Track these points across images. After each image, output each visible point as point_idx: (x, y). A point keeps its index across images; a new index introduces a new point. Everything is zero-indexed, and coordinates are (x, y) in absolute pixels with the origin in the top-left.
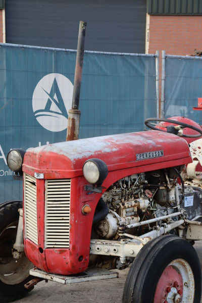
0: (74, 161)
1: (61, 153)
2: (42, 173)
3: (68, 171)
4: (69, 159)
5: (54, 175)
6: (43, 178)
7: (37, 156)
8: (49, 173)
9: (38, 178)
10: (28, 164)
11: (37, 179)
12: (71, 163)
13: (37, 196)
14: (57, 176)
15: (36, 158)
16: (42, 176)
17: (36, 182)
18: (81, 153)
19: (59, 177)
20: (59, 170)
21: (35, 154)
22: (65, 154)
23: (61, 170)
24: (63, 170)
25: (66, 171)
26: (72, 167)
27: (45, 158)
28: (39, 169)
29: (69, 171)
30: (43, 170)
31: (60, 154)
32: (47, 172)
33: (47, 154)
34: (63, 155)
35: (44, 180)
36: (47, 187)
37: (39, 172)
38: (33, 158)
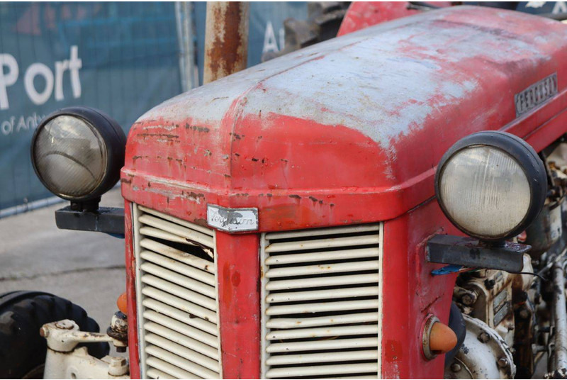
0: (394, 150)
1: (330, 120)
2: (248, 206)
3: (371, 191)
4: (370, 141)
5: (306, 212)
6: (254, 226)
7: (216, 139)
8: (281, 207)
9: (232, 228)
10: (160, 172)
11: (220, 233)
12: (383, 157)
13: (224, 300)
14: (319, 213)
15: (207, 145)
16: (248, 220)
17: (211, 243)
18: (395, 113)
19: (331, 221)
20: (327, 191)
21: (205, 130)
22: (350, 124)
23: (340, 191)
24: (351, 191)
25: (360, 191)
26: (388, 173)
27: (257, 146)
28: (232, 194)
29: (378, 191)
30: (252, 193)
31: (325, 122)
32: (271, 203)
33: (266, 126)
34: (341, 128)
35: (256, 234)
36: (266, 261)
37: (231, 206)
38: (187, 148)
